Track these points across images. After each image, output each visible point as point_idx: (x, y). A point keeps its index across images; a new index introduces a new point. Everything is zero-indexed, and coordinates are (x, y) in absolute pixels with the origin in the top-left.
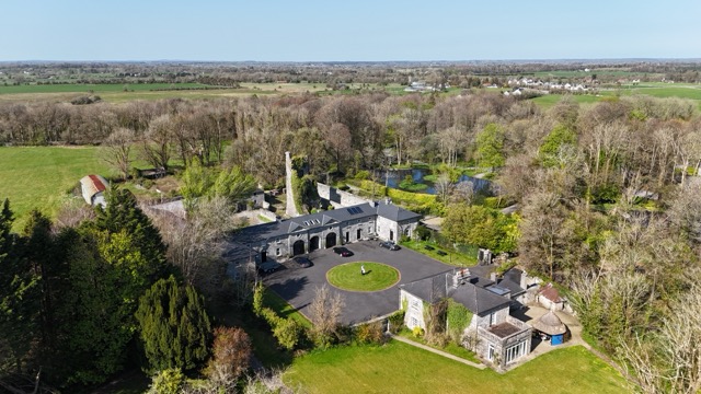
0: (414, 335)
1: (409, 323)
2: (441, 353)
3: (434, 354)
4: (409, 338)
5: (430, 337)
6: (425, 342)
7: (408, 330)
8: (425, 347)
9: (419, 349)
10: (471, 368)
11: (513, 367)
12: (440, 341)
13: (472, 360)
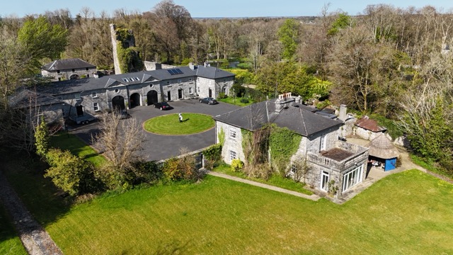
0: (233, 169)
1: (226, 157)
2: (265, 186)
3: (256, 188)
4: (227, 173)
5: (251, 169)
6: (246, 175)
7: (226, 165)
8: (246, 181)
9: (238, 183)
10: (303, 199)
11: (351, 196)
12: (263, 173)
13: (302, 191)
